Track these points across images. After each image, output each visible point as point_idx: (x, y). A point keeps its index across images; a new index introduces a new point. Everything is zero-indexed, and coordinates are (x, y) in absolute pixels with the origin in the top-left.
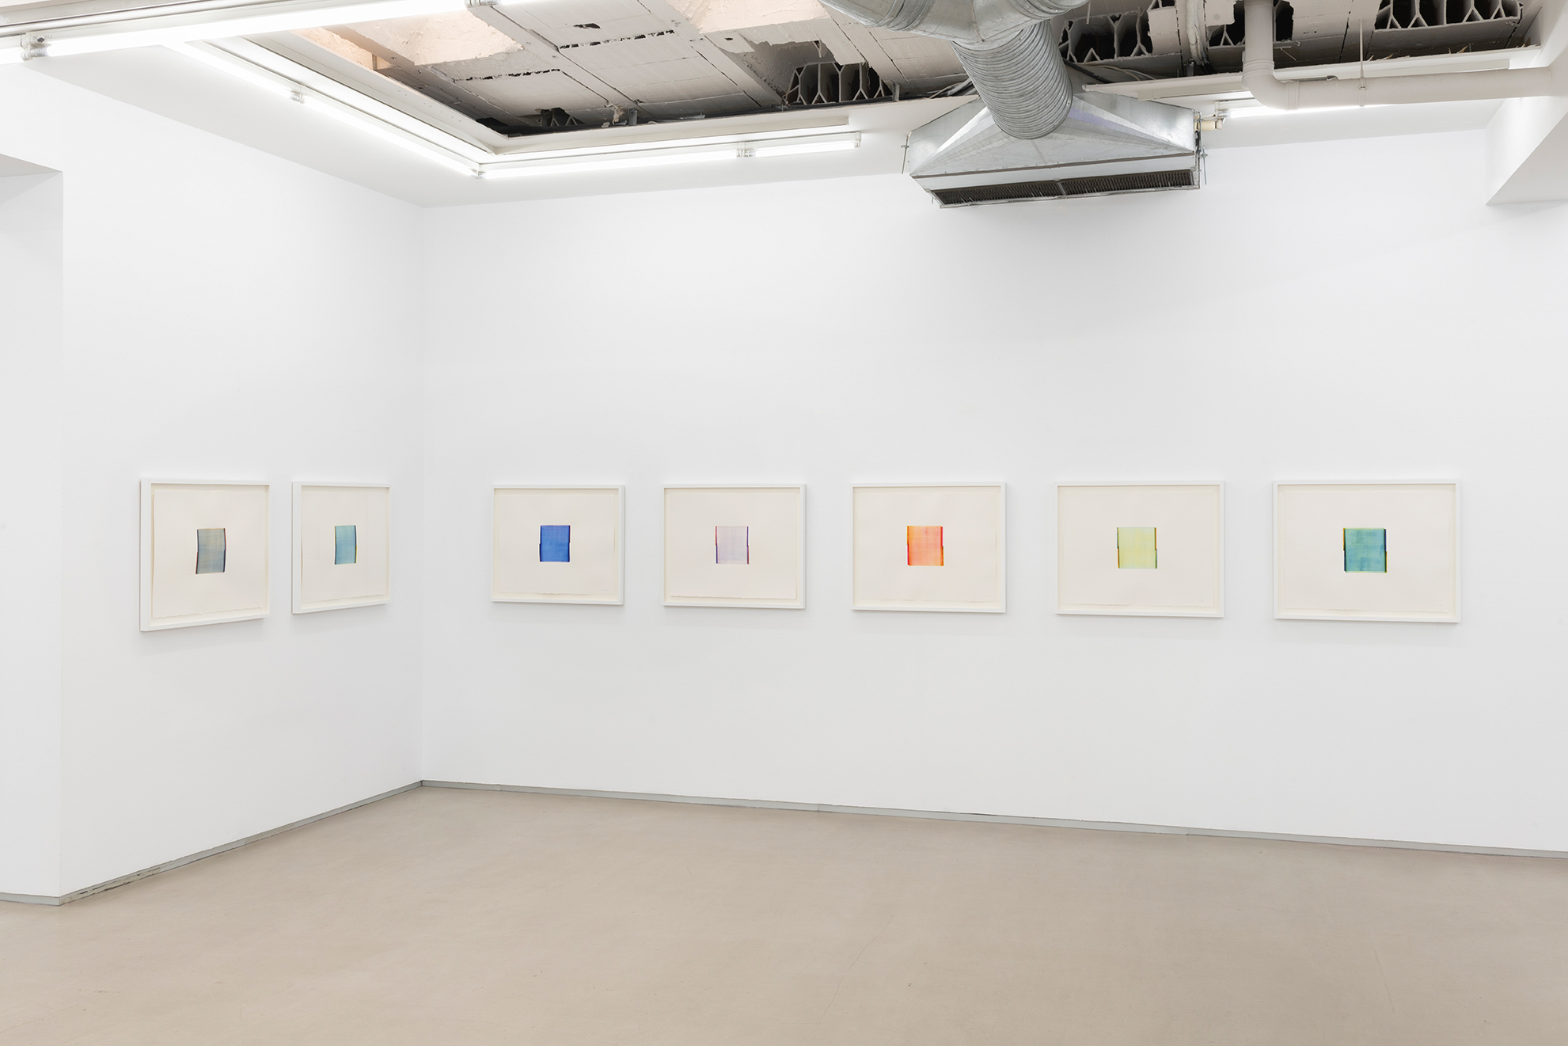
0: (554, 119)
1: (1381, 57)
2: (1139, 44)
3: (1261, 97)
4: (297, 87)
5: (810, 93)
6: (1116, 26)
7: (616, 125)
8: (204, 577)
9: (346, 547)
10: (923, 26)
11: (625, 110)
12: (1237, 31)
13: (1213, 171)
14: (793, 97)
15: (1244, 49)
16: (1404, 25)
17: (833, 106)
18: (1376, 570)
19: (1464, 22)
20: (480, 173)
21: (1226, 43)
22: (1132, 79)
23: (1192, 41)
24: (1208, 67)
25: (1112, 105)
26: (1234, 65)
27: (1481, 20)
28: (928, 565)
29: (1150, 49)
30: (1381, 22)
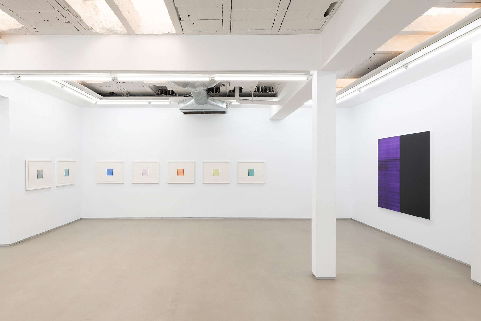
0: (111, 94)
1: (255, 97)
2: (218, 91)
3: (237, 101)
4: (62, 85)
5: (161, 93)
6: (214, 88)
7: (125, 96)
8: (39, 179)
9: (67, 173)
10: (187, 88)
11: (127, 94)
12: (234, 91)
13: (229, 112)
14: (158, 94)
15: (235, 94)
16: (258, 92)
17: (166, 96)
18: (253, 176)
19: (267, 92)
20: (96, 103)
21: (232, 92)
22: (217, 97)
23: (227, 92)
24: (229, 96)
25: (214, 100)
26: (233, 96)
27: (269, 93)
28: (181, 175)
29: (220, 92)
30: (255, 91)
